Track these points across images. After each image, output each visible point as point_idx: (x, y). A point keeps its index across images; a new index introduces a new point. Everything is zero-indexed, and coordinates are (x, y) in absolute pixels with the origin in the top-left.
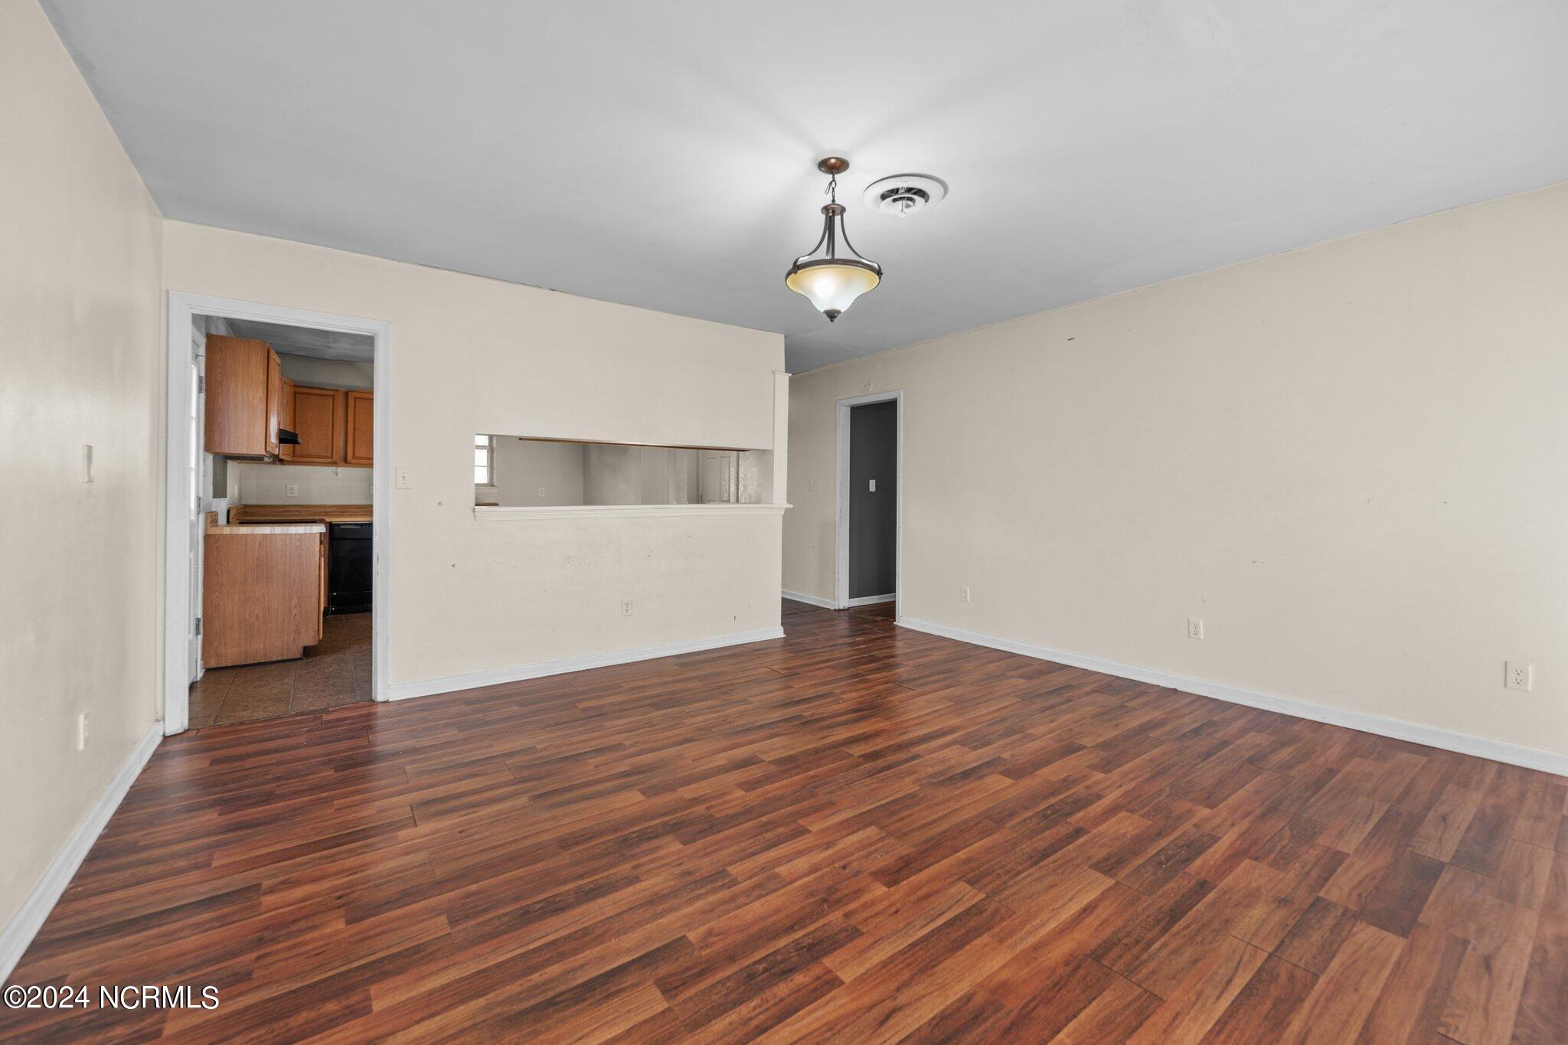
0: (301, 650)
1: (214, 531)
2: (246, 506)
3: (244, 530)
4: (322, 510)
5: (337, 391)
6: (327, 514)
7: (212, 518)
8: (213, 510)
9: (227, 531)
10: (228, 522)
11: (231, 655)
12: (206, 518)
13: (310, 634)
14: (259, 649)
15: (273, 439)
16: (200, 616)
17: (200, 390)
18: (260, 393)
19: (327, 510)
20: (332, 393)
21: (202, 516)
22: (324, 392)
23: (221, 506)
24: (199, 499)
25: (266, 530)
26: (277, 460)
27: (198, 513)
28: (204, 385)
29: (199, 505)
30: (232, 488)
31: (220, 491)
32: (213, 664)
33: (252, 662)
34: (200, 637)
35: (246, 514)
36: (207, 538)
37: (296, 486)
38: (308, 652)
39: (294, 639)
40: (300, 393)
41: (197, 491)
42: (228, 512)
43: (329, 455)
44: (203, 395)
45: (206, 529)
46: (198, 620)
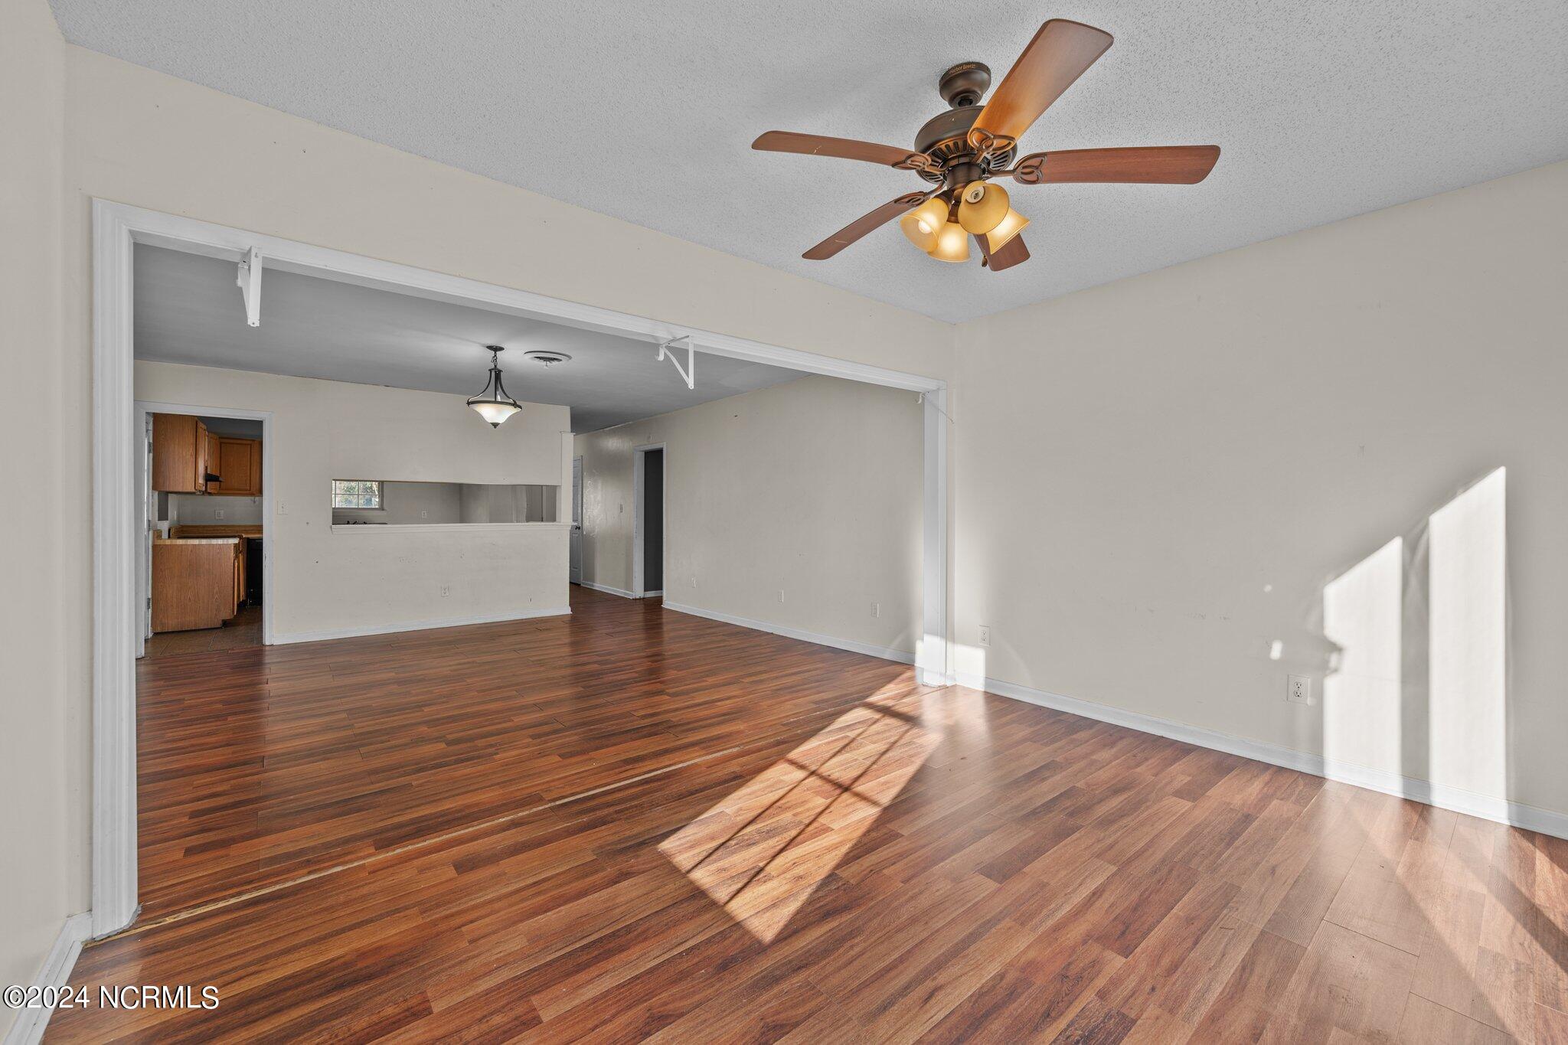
0: (220, 622)
1: (159, 542)
2: (183, 526)
3: (180, 542)
4: (243, 529)
5: (254, 441)
6: (242, 531)
7: (158, 534)
8: (159, 528)
9: (168, 542)
10: (169, 537)
11: (172, 624)
12: (154, 533)
13: (227, 614)
14: (190, 621)
15: (201, 481)
16: (150, 597)
17: (149, 452)
18: (191, 450)
19: (247, 529)
20: (249, 442)
21: (151, 533)
22: (244, 442)
23: (164, 526)
24: (149, 521)
25: (196, 542)
26: (206, 493)
27: (149, 531)
28: (152, 448)
29: (149, 525)
30: (173, 513)
31: (163, 515)
32: (159, 630)
33: (186, 629)
34: (150, 610)
35: (183, 531)
36: (154, 547)
37: (222, 511)
38: (226, 624)
39: (216, 614)
40: (224, 443)
41: (148, 517)
42: (169, 530)
43: (248, 488)
44: (151, 455)
45: (153, 541)
46: (149, 599)
